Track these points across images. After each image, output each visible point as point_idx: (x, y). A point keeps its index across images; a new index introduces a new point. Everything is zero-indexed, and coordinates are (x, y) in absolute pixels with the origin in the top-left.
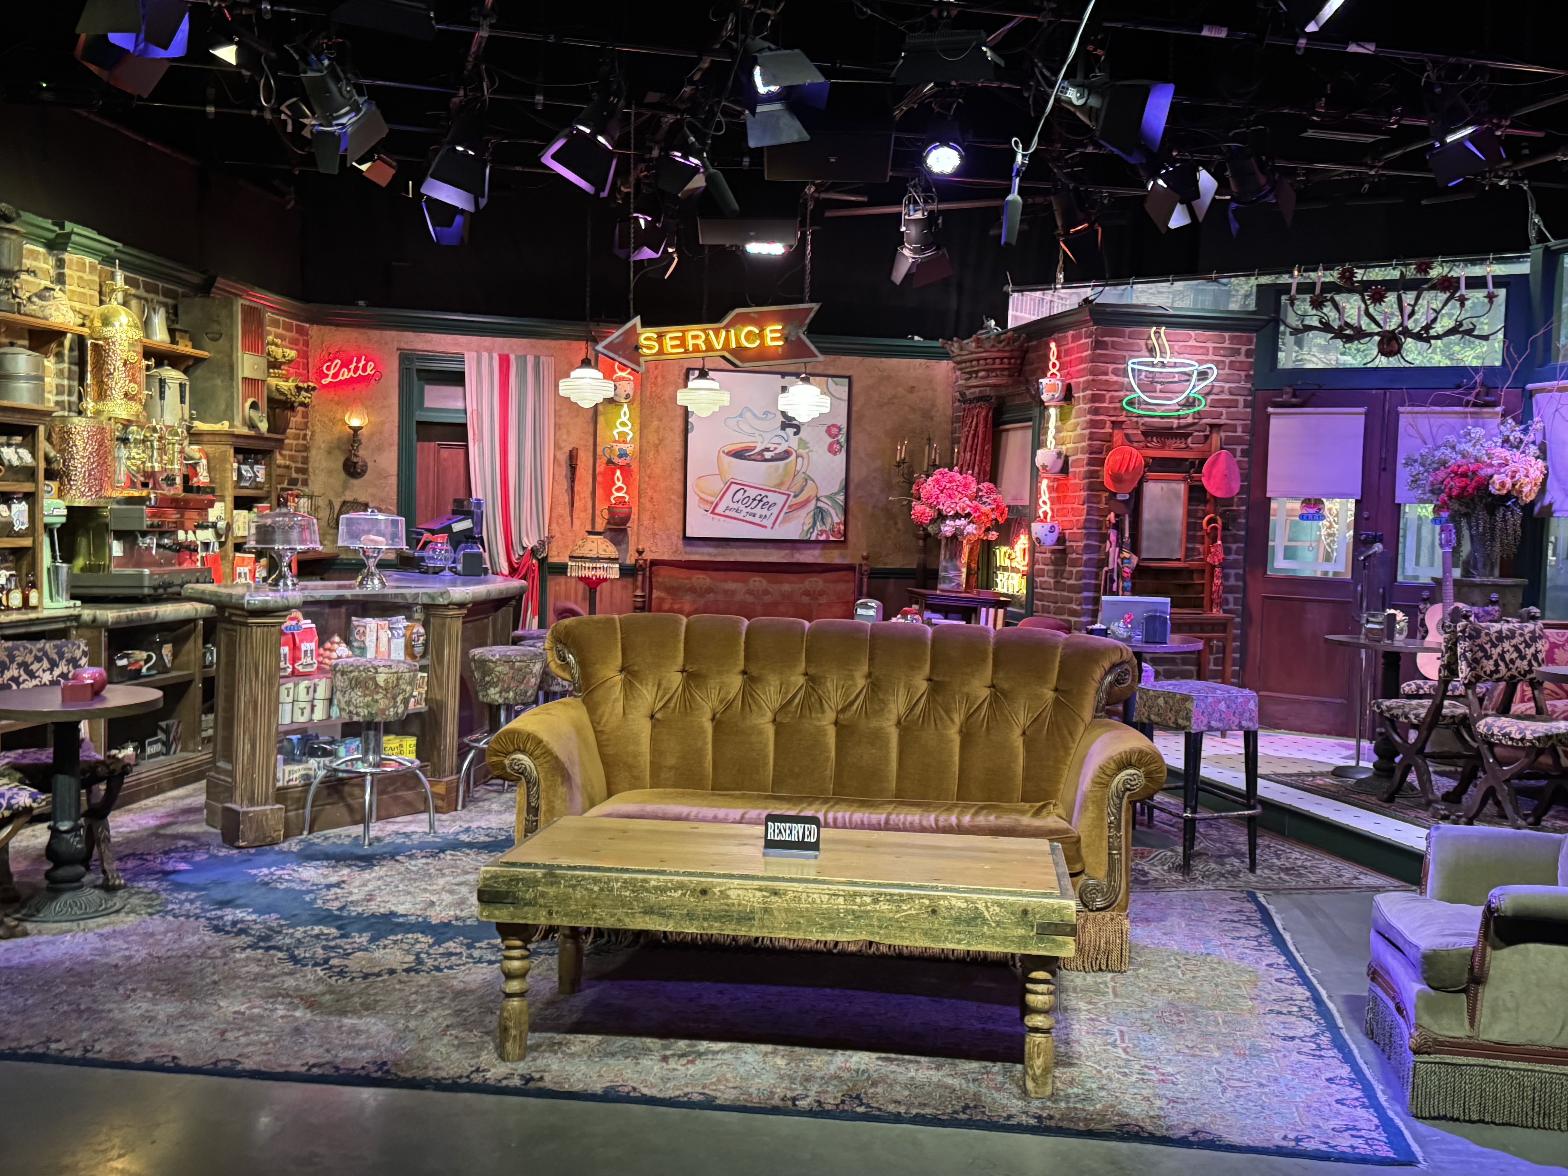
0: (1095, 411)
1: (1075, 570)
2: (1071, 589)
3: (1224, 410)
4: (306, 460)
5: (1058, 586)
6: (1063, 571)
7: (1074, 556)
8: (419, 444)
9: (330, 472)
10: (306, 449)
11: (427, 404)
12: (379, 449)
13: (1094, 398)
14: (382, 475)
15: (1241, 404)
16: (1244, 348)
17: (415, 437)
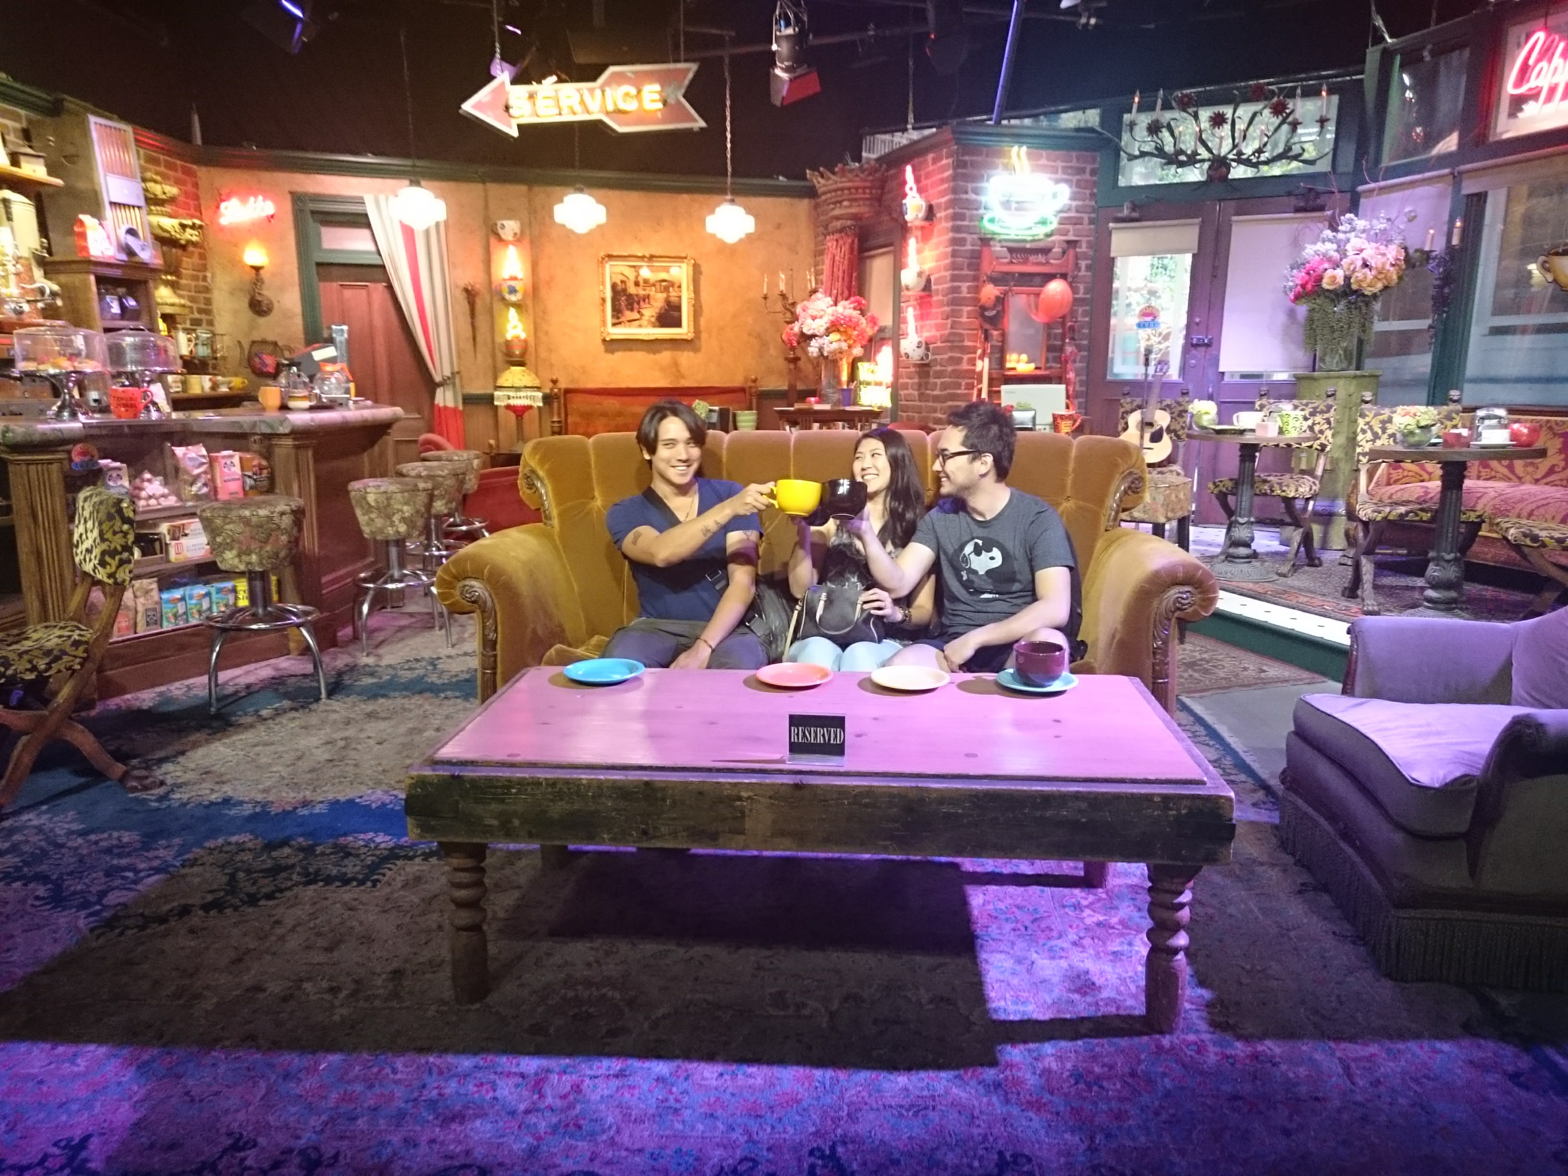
0: (956, 229)
1: (938, 381)
2: (936, 399)
3: (1070, 227)
4: (208, 302)
5: (922, 397)
6: (927, 383)
7: (938, 368)
8: (322, 284)
9: (235, 313)
10: (207, 290)
11: (326, 245)
12: (282, 289)
13: (955, 217)
14: (287, 315)
15: (1086, 221)
16: (1089, 168)
17: (316, 277)
